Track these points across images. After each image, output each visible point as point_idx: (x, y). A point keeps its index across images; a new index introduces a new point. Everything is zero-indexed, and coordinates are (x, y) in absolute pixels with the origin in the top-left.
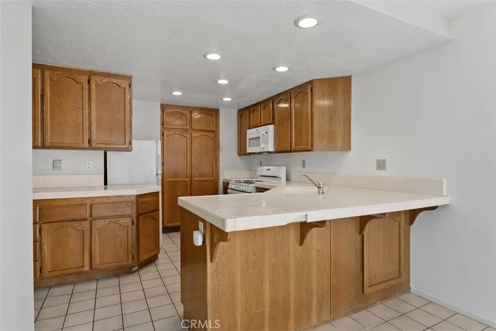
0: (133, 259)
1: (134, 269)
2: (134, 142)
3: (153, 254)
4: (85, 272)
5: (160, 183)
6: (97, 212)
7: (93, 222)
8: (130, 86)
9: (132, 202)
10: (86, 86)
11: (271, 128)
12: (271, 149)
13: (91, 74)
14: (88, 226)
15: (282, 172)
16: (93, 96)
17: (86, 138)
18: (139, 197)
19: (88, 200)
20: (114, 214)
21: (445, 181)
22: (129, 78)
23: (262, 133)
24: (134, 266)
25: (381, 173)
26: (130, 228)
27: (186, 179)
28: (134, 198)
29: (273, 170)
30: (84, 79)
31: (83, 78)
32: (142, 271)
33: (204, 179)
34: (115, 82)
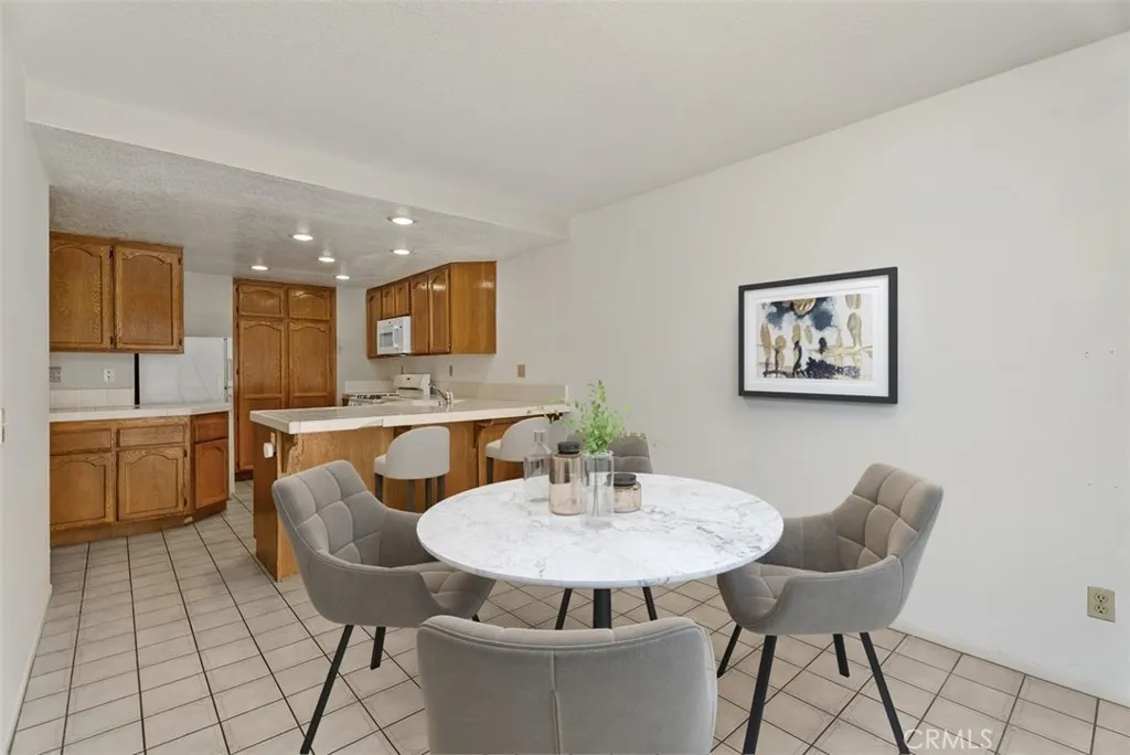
0: (185, 504)
1: (187, 521)
2: (187, 341)
3: (217, 499)
4: (108, 525)
5: (231, 399)
6: (128, 440)
7: (121, 454)
8: (180, 261)
9: (184, 426)
10: (107, 261)
11: (407, 321)
12: (407, 349)
13: (114, 245)
14: (113, 460)
15: (424, 382)
16: (119, 276)
17: (107, 335)
18: (195, 418)
19: (113, 423)
20: (154, 441)
21: (567, 388)
22: (179, 250)
23: (396, 327)
24: (187, 516)
25: (520, 381)
26: (180, 462)
27: (279, 396)
28: (187, 420)
29: (414, 380)
30: (104, 251)
31: (102, 249)
32: (201, 525)
33: (309, 394)
34: (156, 254)
